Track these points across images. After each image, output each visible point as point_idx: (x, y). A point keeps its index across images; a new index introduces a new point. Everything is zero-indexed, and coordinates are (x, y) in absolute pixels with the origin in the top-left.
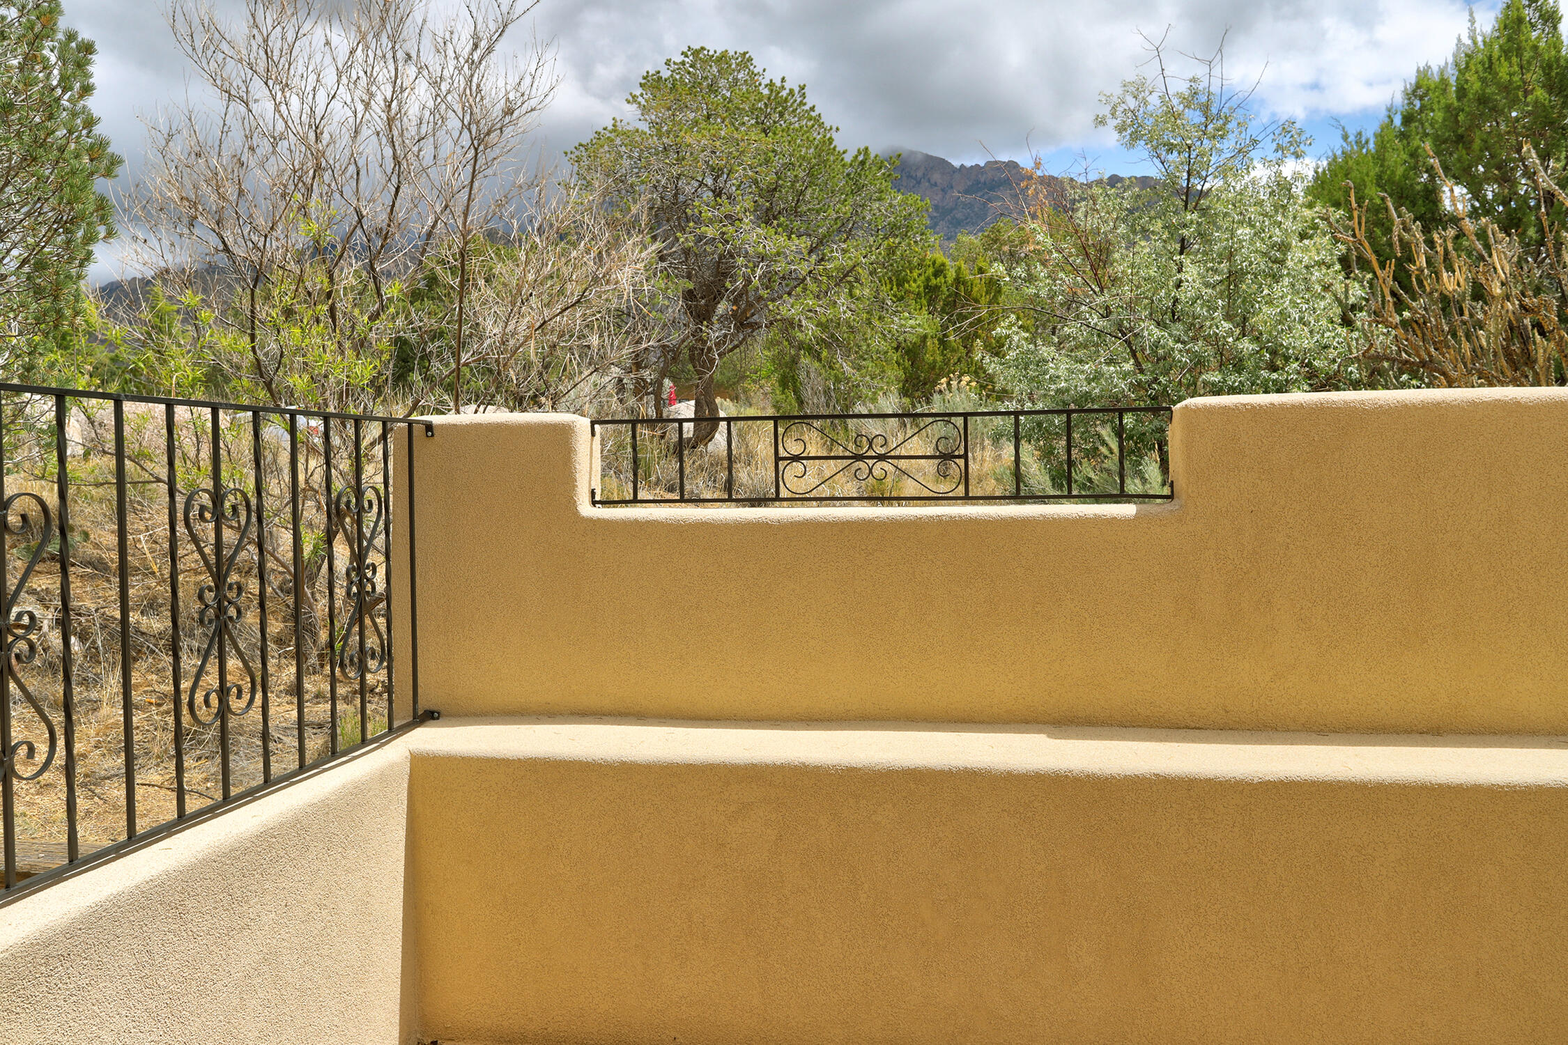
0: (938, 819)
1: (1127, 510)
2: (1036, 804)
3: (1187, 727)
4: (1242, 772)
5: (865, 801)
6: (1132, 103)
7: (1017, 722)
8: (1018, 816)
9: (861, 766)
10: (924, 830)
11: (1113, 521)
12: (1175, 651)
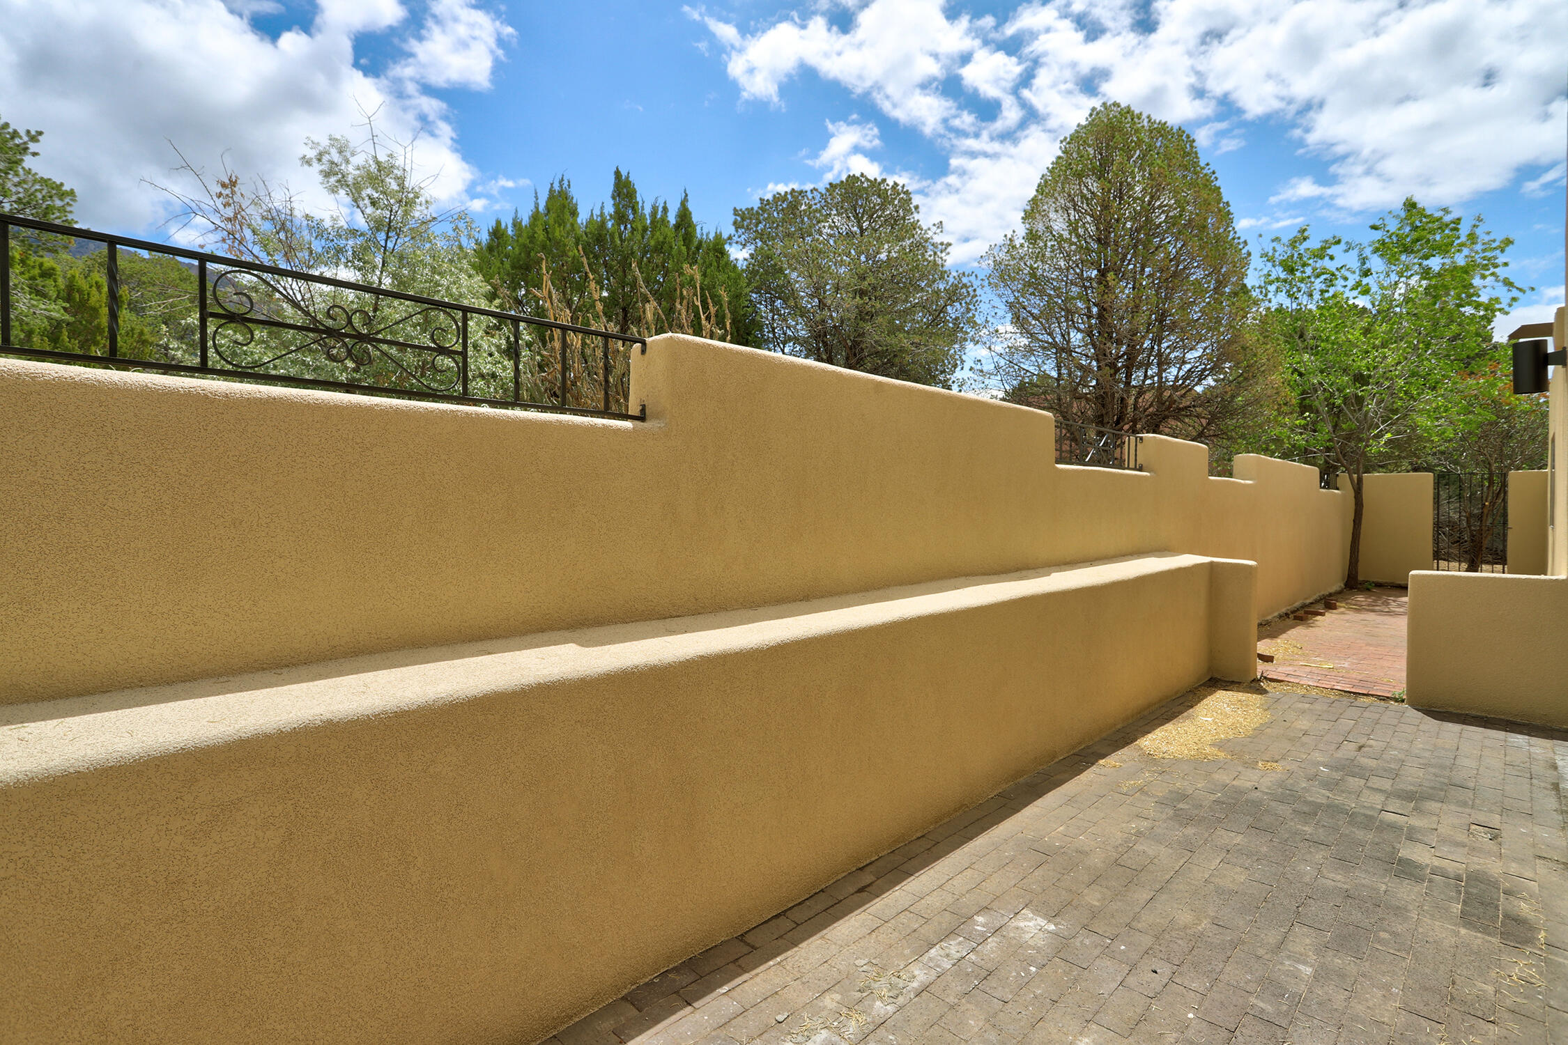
0: (509, 750)
1: (628, 424)
2: (607, 707)
3: (671, 617)
4: (755, 642)
5: (420, 752)
6: (336, 157)
7: (534, 632)
8: (590, 724)
9: (415, 707)
10: (493, 767)
11: (617, 431)
12: (662, 551)
